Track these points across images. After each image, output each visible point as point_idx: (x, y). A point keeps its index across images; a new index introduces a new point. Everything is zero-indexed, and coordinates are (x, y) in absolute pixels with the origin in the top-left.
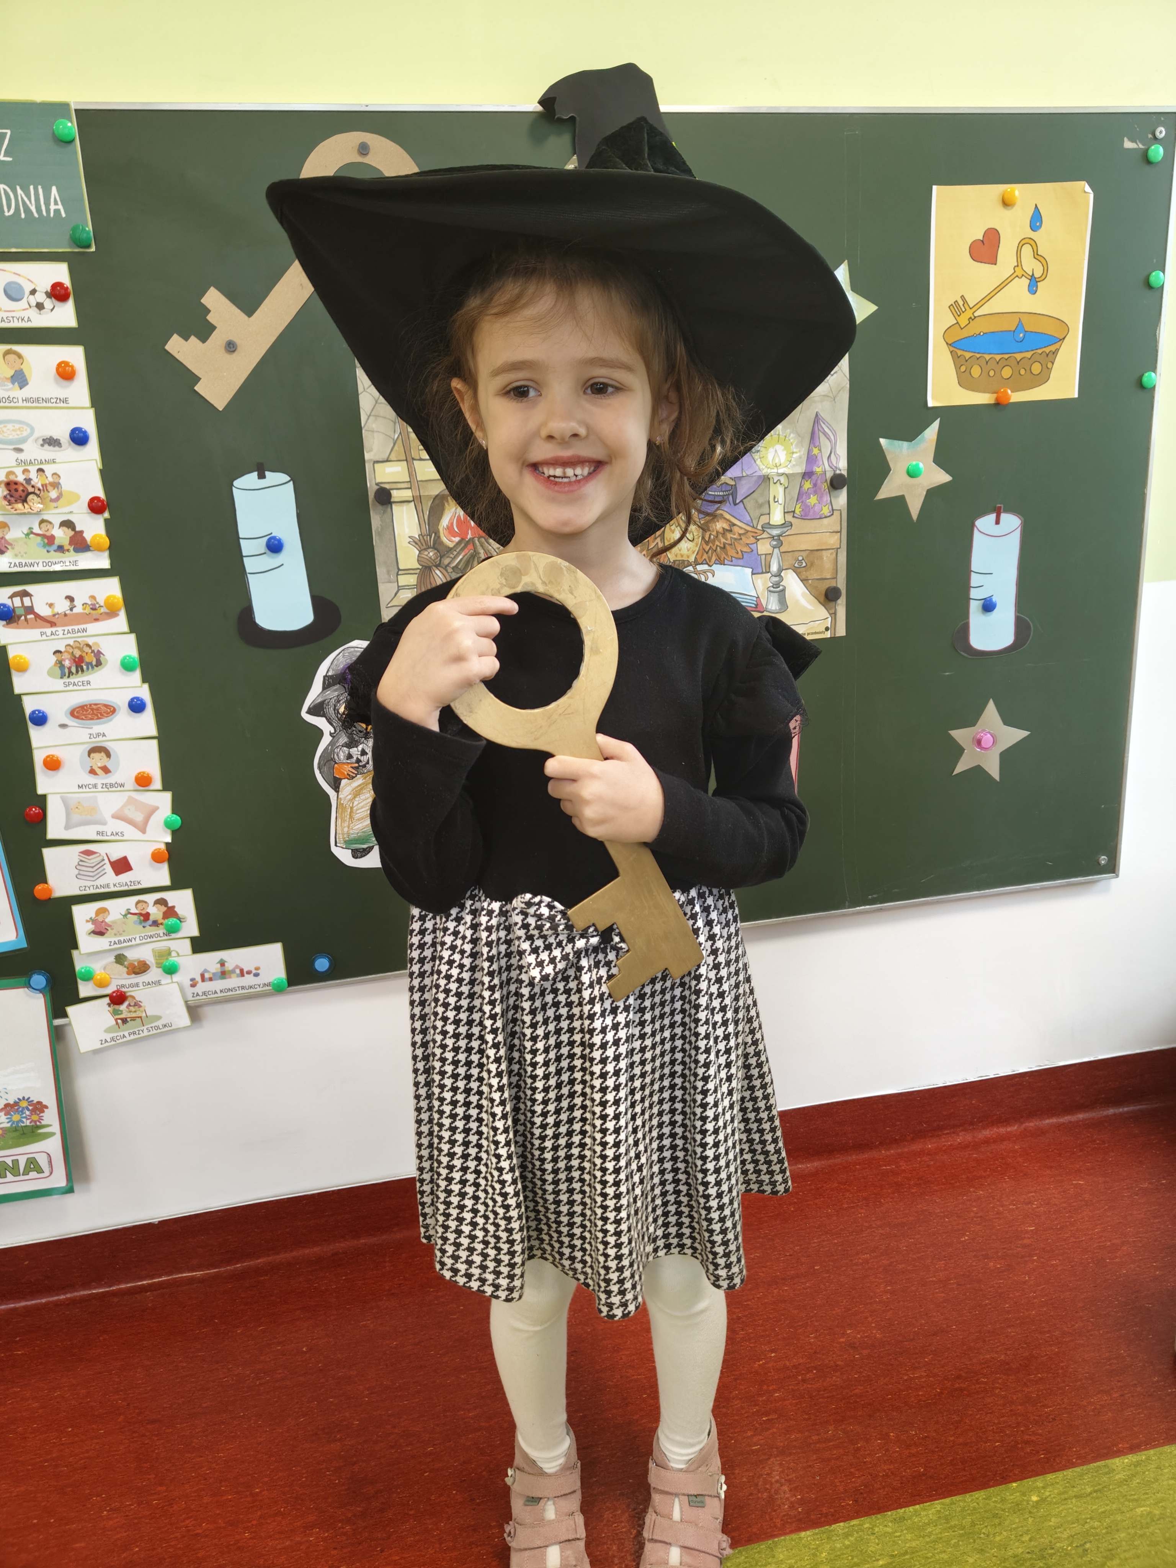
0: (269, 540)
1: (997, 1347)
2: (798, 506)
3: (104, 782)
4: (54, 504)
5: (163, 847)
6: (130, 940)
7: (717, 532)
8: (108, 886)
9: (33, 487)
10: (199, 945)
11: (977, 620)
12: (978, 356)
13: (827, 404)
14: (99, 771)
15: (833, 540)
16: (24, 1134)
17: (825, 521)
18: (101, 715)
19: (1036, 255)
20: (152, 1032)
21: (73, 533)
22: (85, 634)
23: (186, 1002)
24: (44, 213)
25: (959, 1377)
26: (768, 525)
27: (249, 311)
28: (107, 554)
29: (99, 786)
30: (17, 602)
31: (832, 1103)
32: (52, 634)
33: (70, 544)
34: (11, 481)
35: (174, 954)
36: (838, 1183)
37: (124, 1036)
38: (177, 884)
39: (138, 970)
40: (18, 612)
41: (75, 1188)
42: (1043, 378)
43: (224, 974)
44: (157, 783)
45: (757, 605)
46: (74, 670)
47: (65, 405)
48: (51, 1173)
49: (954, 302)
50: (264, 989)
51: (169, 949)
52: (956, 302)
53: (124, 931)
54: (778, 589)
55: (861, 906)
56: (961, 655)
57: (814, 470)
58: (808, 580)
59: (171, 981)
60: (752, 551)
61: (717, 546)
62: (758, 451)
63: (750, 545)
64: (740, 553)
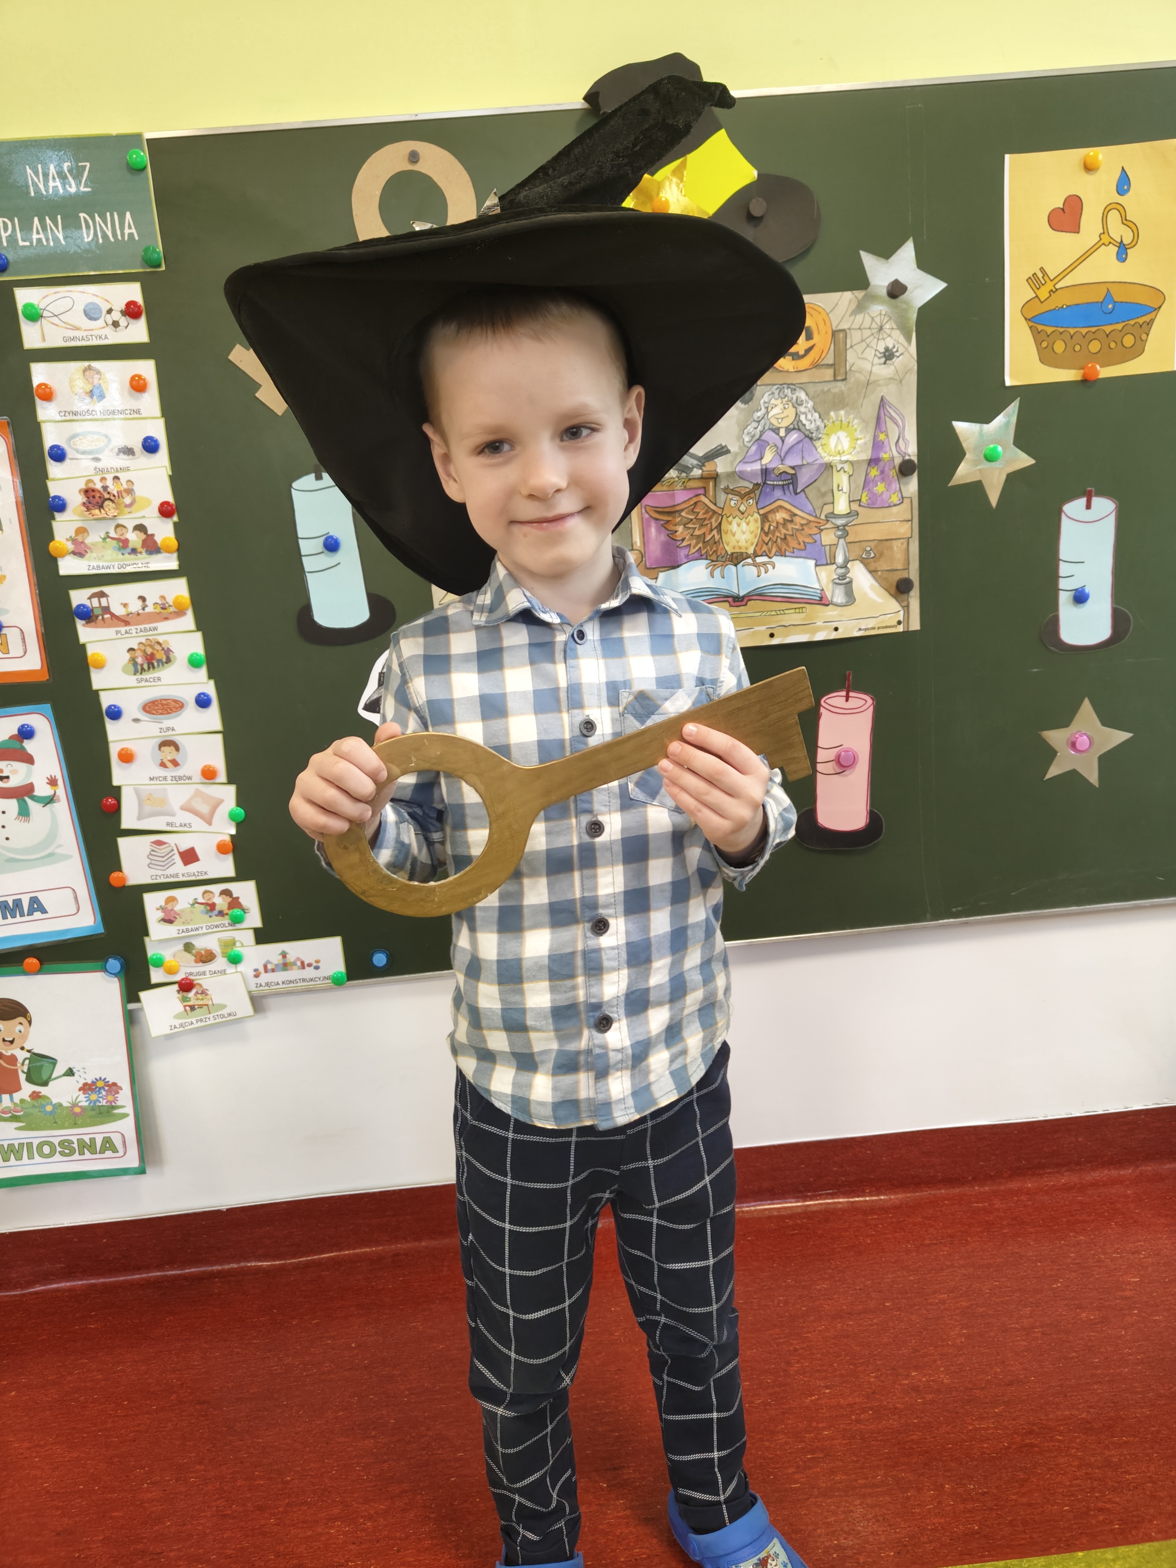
0: (326, 539)
1: (1080, 1403)
2: (865, 494)
3: (174, 774)
4: (128, 510)
5: (228, 839)
6: (197, 929)
7: (777, 523)
8: (177, 875)
9: (109, 493)
10: (262, 937)
11: (1067, 611)
12: (1061, 330)
13: (893, 387)
14: (169, 764)
15: (904, 530)
16: (100, 1113)
17: (895, 510)
18: (171, 710)
19: (1125, 221)
20: (217, 1021)
21: (143, 536)
22: (155, 632)
23: (249, 992)
24: (120, 238)
25: (1031, 1432)
26: (832, 515)
28: (175, 555)
29: (169, 778)
30: (95, 602)
31: (918, 1132)
32: (126, 632)
33: (143, 547)
34: (90, 489)
35: (238, 944)
36: (923, 1218)
37: (192, 1023)
38: (240, 876)
39: (205, 959)
40: (97, 612)
41: (147, 1171)
42: (1137, 350)
43: (285, 966)
44: (222, 777)
45: (821, 598)
46: (146, 667)
47: (138, 416)
48: (125, 1154)
49: (1033, 275)
50: (324, 982)
51: (234, 939)
52: (1035, 274)
53: (191, 920)
54: (844, 581)
55: (944, 919)
56: (1051, 650)
57: (881, 456)
58: (876, 571)
59: (234, 970)
60: (816, 542)
61: (777, 537)
62: (820, 438)
63: (813, 536)
64: (802, 543)
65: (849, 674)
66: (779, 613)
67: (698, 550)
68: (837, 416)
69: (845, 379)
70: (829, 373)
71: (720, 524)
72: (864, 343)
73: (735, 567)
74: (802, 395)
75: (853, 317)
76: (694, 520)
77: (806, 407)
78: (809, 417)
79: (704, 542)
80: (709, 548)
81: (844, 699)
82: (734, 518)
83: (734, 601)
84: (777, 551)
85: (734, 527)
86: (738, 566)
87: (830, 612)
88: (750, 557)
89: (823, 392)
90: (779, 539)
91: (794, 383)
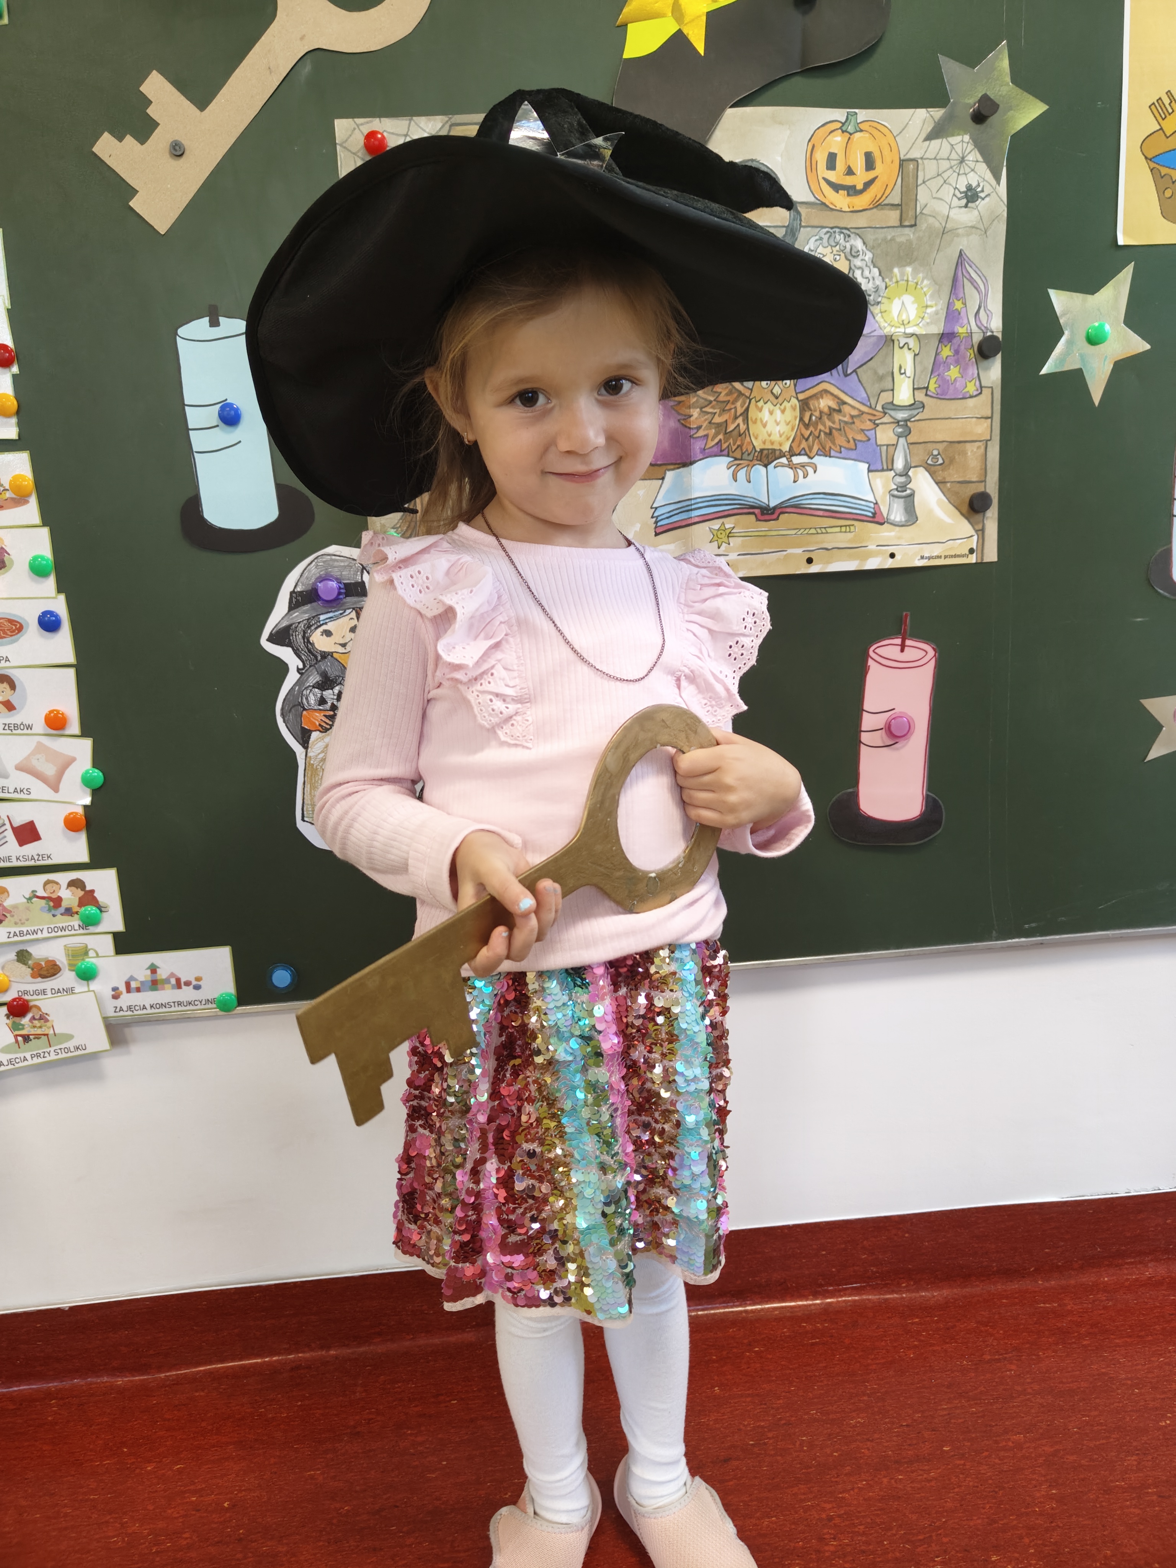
0: (223, 408)
2: (933, 381)
5: (80, 811)
6: (35, 932)
7: (821, 412)
8: (9, 859)
10: (124, 944)
13: (975, 239)
15: (982, 429)
17: (971, 402)
18: (5, 633)
20: (60, 1056)
23: (105, 1019)
26: (892, 406)
27: (202, 103)
28: (14, 420)
35: (91, 953)
36: (977, 1323)
37: (25, 1059)
38: (96, 862)
39: (45, 973)
43: (155, 984)
44: (74, 727)
45: (874, 514)
49: (1157, 101)
50: (207, 1006)
51: (87, 947)
52: (1160, 99)
53: (27, 920)
54: (904, 494)
55: (1014, 938)
56: (1159, 593)
57: (956, 331)
58: (945, 482)
59: (86, 989)
60: (869, 440)
61: (820, 431)
62: (879, 303)
63: (866, 432)
64: (852, 441)
65: (906, 615)
66: (819, 531)
67: (717, 444)
68: (902, 274)
69: (915, 225)
70: (893, 216)
71: (747, 409)
72: (939, 177)
73: (764, 469)
74: (859, 244)
75: (928, 142)
76: (714, 403)
77: (862, 260)
78: (866, 273)
79: (726, 433)
80: (731, 441)
81: (899, 648)
82: (765, 403)
83: (763, 514)
84: (819, 449)
85: (765, 415)
86: (769, 467)
87: (886, 533)
88: (784, 456)
89: (885, 240)
90: (822, 434)
91: (849, 227)
